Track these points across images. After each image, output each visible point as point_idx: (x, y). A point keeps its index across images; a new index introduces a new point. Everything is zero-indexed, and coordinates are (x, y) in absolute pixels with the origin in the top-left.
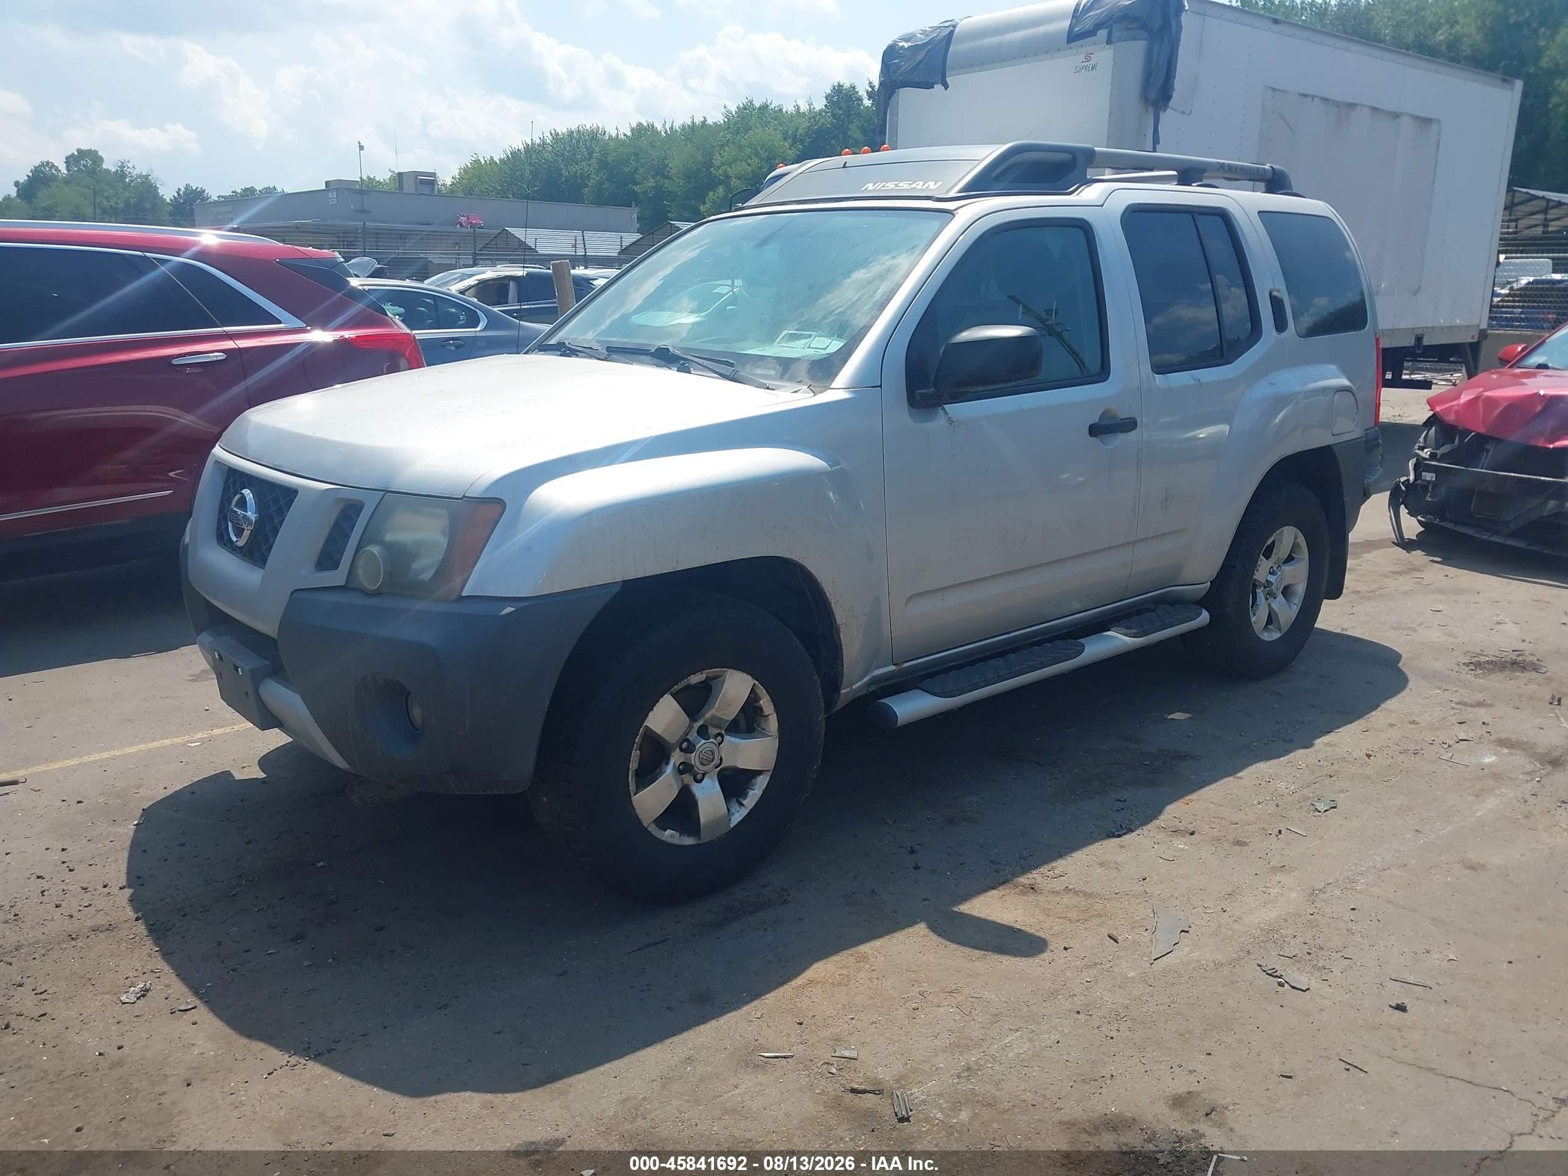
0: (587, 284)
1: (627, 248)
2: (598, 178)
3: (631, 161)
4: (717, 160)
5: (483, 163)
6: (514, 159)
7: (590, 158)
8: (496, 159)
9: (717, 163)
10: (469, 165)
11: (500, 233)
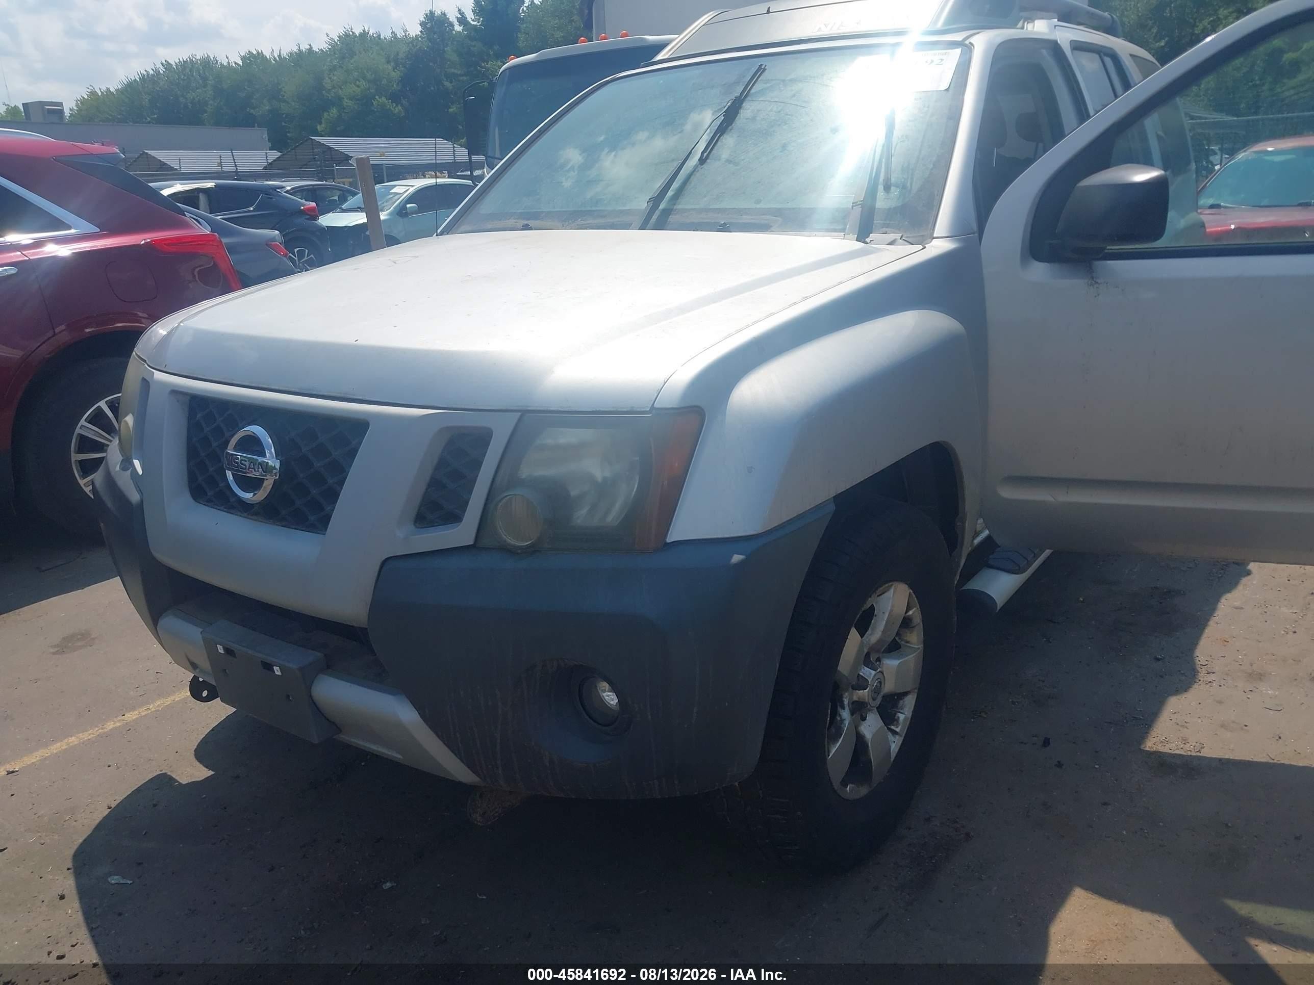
0: (274, 192)
1: (271, 164)
2: (216, 104)
3: (246, 87)
4: (327, 83)
5: (100, 94)
6: (131, 88)
7: (205, 86)
8: (112, 90)
9: (328, 86)
10: (86, 97)
11: (138, 157)
